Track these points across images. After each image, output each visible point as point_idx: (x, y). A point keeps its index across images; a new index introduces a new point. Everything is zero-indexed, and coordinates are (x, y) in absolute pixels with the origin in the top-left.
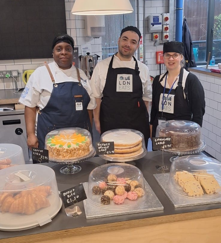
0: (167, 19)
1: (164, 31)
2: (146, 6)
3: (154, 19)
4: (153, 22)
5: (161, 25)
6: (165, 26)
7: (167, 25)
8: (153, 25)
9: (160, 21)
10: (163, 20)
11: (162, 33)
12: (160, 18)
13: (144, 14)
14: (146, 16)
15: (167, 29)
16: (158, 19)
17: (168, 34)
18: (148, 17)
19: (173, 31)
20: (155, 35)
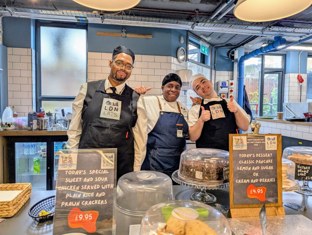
0: (232, 84)
1: (229, 93)
2: (216, 75)
3: (222, 83)
4: (221, 86)
5: (228, 88)
6: (230, 89)
7: (231, 88)
8: (222, 88)
9: (227, 85)
10: (229, 85)
11: (228, 94)
12: (227, 83)
13: (215, 80)
14: (216, 81)
15: (231, 91)
16: (226, 84)
17: (232, 95)
18: (218, 82)
19: (236, 93)
20: (223, 95)
